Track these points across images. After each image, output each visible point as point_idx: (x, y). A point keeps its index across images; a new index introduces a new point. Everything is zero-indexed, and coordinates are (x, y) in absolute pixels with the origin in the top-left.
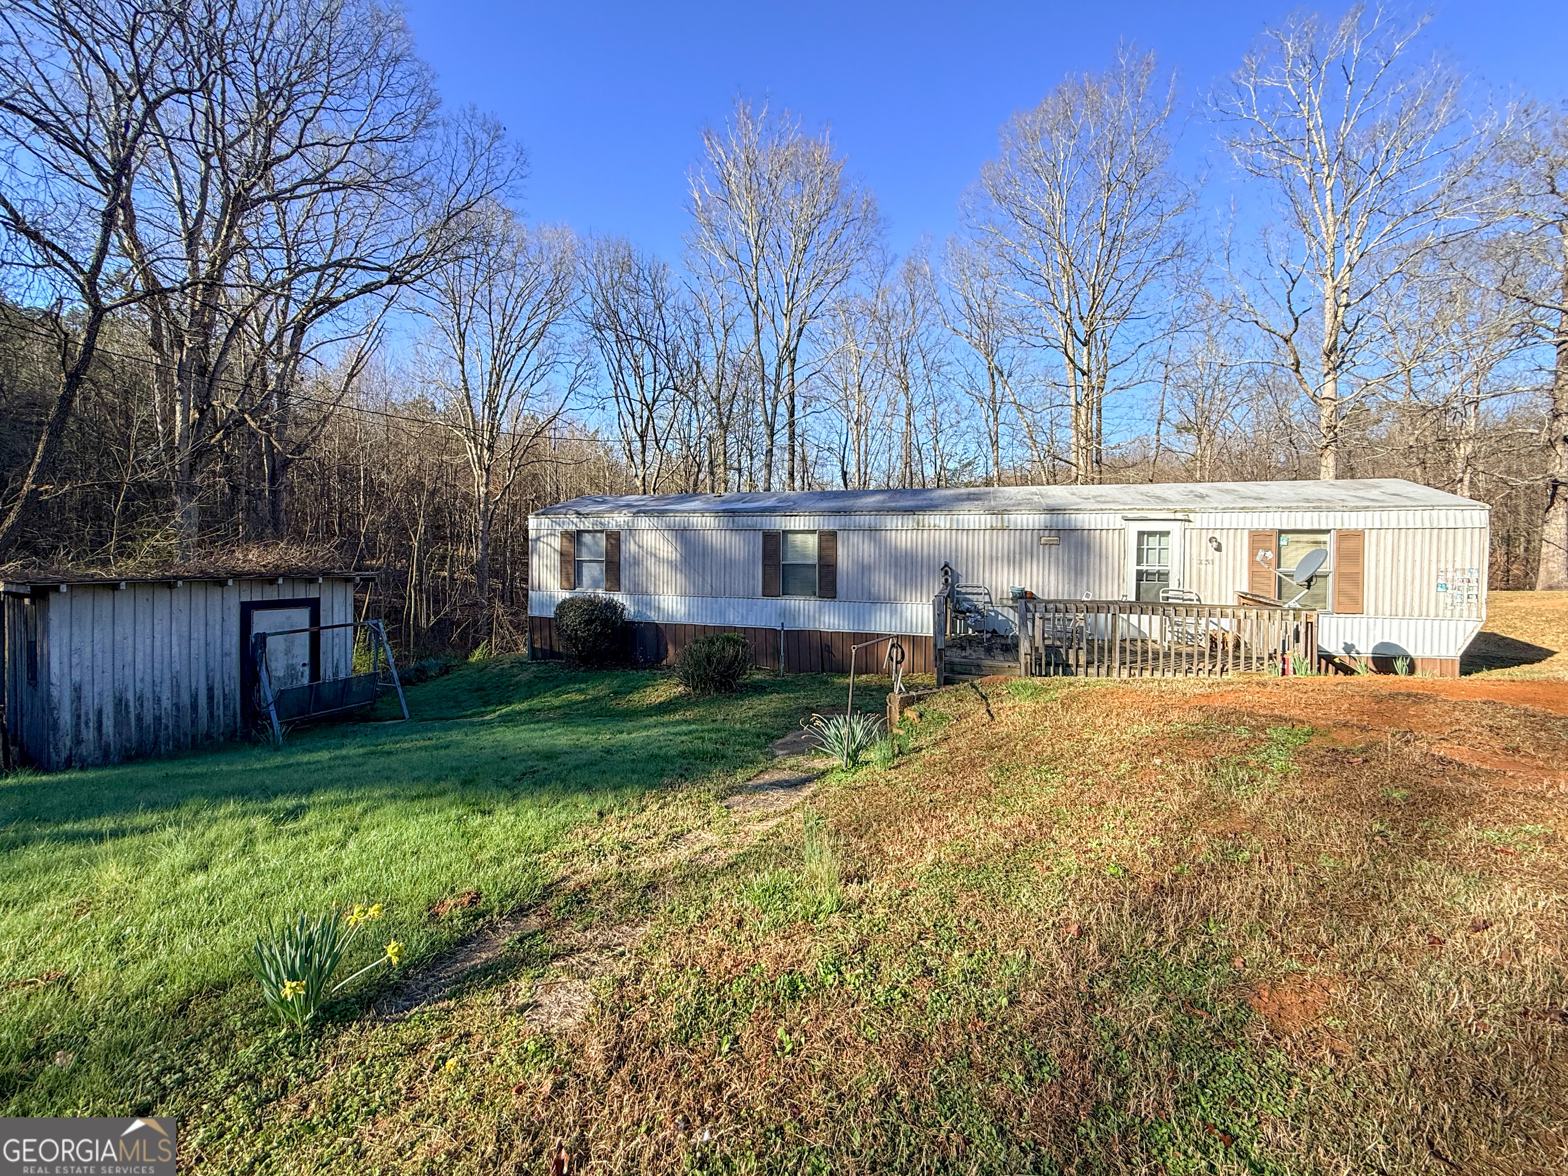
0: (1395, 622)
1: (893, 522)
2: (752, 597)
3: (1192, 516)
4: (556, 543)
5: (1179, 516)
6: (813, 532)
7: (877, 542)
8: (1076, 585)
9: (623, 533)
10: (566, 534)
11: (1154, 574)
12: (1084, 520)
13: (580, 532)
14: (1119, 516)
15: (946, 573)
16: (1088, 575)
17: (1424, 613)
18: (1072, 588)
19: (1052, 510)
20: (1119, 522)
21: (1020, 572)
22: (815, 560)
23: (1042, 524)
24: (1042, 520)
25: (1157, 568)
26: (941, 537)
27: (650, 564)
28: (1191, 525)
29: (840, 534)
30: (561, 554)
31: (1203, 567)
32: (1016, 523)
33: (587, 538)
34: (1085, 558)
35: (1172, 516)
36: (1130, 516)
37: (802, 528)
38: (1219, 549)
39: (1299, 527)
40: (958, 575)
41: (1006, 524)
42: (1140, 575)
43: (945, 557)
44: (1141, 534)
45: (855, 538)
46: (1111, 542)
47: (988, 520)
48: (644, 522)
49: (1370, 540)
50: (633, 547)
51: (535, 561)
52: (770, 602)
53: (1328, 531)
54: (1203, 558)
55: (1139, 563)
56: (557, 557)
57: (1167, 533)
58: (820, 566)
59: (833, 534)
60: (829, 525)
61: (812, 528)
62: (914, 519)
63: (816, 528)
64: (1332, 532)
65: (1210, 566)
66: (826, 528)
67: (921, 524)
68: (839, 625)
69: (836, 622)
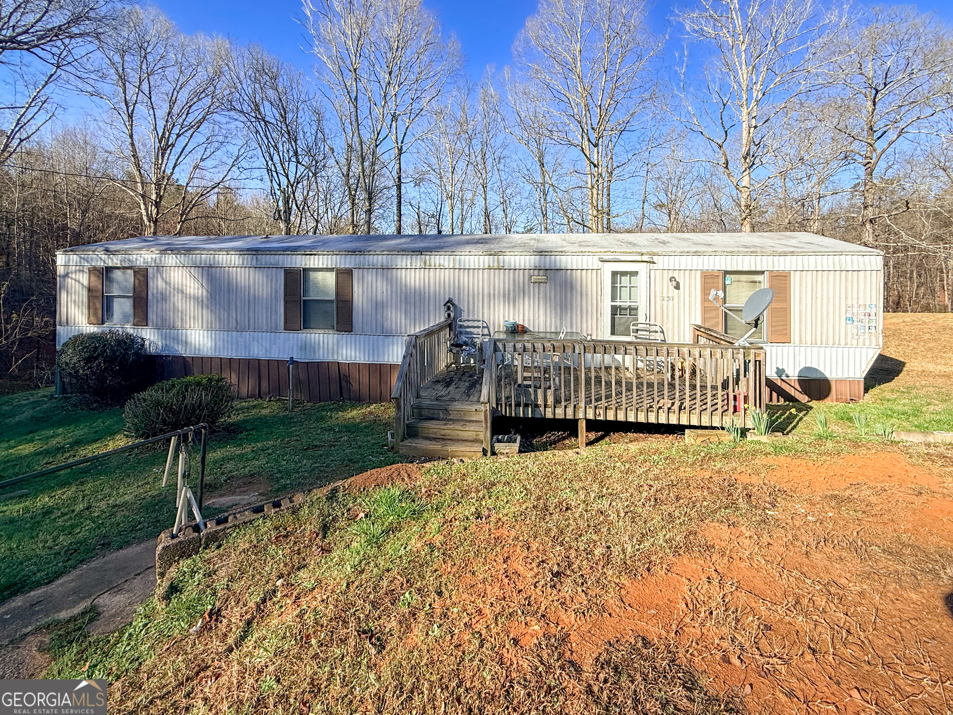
0: (815, 350)
1: (403, 261)
2: (274, 330)
3: (655, 259)
4: (84, 279)
5: (645, 258)
6: (331, 270)
7: (390, 281)
8: (561, 319)
9: (150, 270)
10: (94, 271)
11: (626, 309)
12: (566, 261)
13: (109, 269)
14: (596, 258)
15: (449, 308)
16: (571, 310)
17: (837, 342)
18: (558, 322)
19: (541, 253)
20: (597, 264)
21: (514, 308)
22: (332, 297)
23: (532, 264)
24: (532, 261)
25: (628, 304)
26: (445, 276)
27: (178, 301)
28: (655, 266)
29: (355, 273)
30: (89, 290)
31: (665, 303)
32: (510, 263)
33: (117, 275)
34: (569, 295)
35: (639, 258)
36: (606, 258)
37: (321, 266)
38: (677, 287)
39: (740, 269)
40: (461, 310)
41: (501, 264)
42: (615, 310)
43: (449, 294)
44: (614, 274)
45: (370, 277)
46: (589, 279)
47: (486, 261)
48: (171, 260)
49: (795, 279)
50: (160, 283)
51: (63, 297)
52: (293, 336)
53: (762, 272)
54: (665, 295)
55: (613, 299)
56: (85, 293)
57: (637, 273)
58: (337, 301)
59: (349, 272)
60: (345, 264)
61: (330, 266)
62: (421, 259)
63: (334, 267)
64: (766, 273)
65: (670, 303)
66: (342, 266)
67: (428, 263)
68: (355, 357)
69: (353, 354)
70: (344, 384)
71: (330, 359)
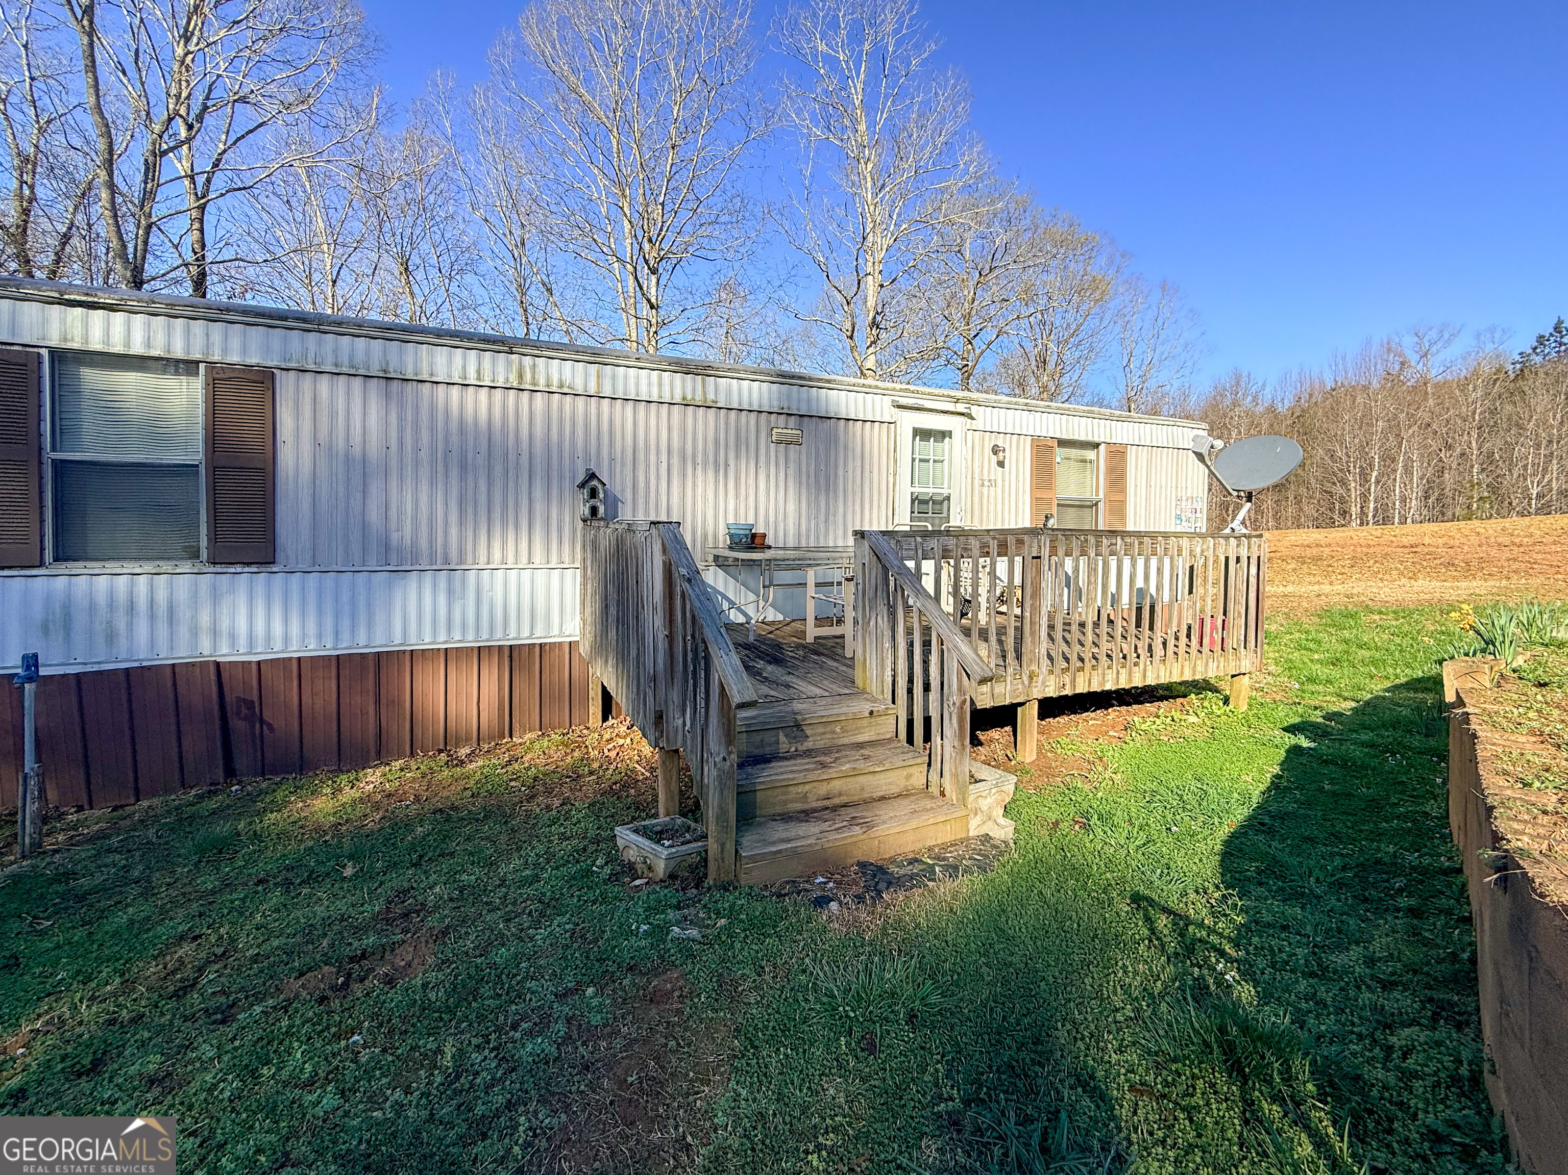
1: (452, 364)
3: (975, 410)
5: (961, 408)
6: (188, 366)
11: (926, 502)
12: (837, 402)
14: (887, 400)
15: (593, 493)
20: (889, 412)
22: (195, 454)
23: (774, 403)
24: (774, 395)
25: (931, 491)
26: (576, 414)
28: (974, 425)
29: (286, 384)
31: (985, 490)
32: (728, 396)
35: (950, 407)
36: (903, 401)
37: (138, 349)
38: (1001, 464)
39: (1077, 437)
40: (616, 500)
41: (711, 397)
42: (915, 499)
43: (587, 460)
44: (916, 434)
45: (340, 400)
46: (878, 444)
47: (677, 385)
49: (1131, 458)
52: (2, 587)
53: (1096, 446)
54: (986, 477)
55: (912, 483)
57: (943, 435)
58: (214, 469)
59: (260, 380)
60: (244, 351)
61: (179, 352)
62: (509, 364)
63: (197, 356)
64: (1102, 448)
65: (992, 489)
66: (234, 358)
67: (528, 376)
68: (286, 639)
69: (278, 628)
70: (238, 725)
71: (182, 654)
